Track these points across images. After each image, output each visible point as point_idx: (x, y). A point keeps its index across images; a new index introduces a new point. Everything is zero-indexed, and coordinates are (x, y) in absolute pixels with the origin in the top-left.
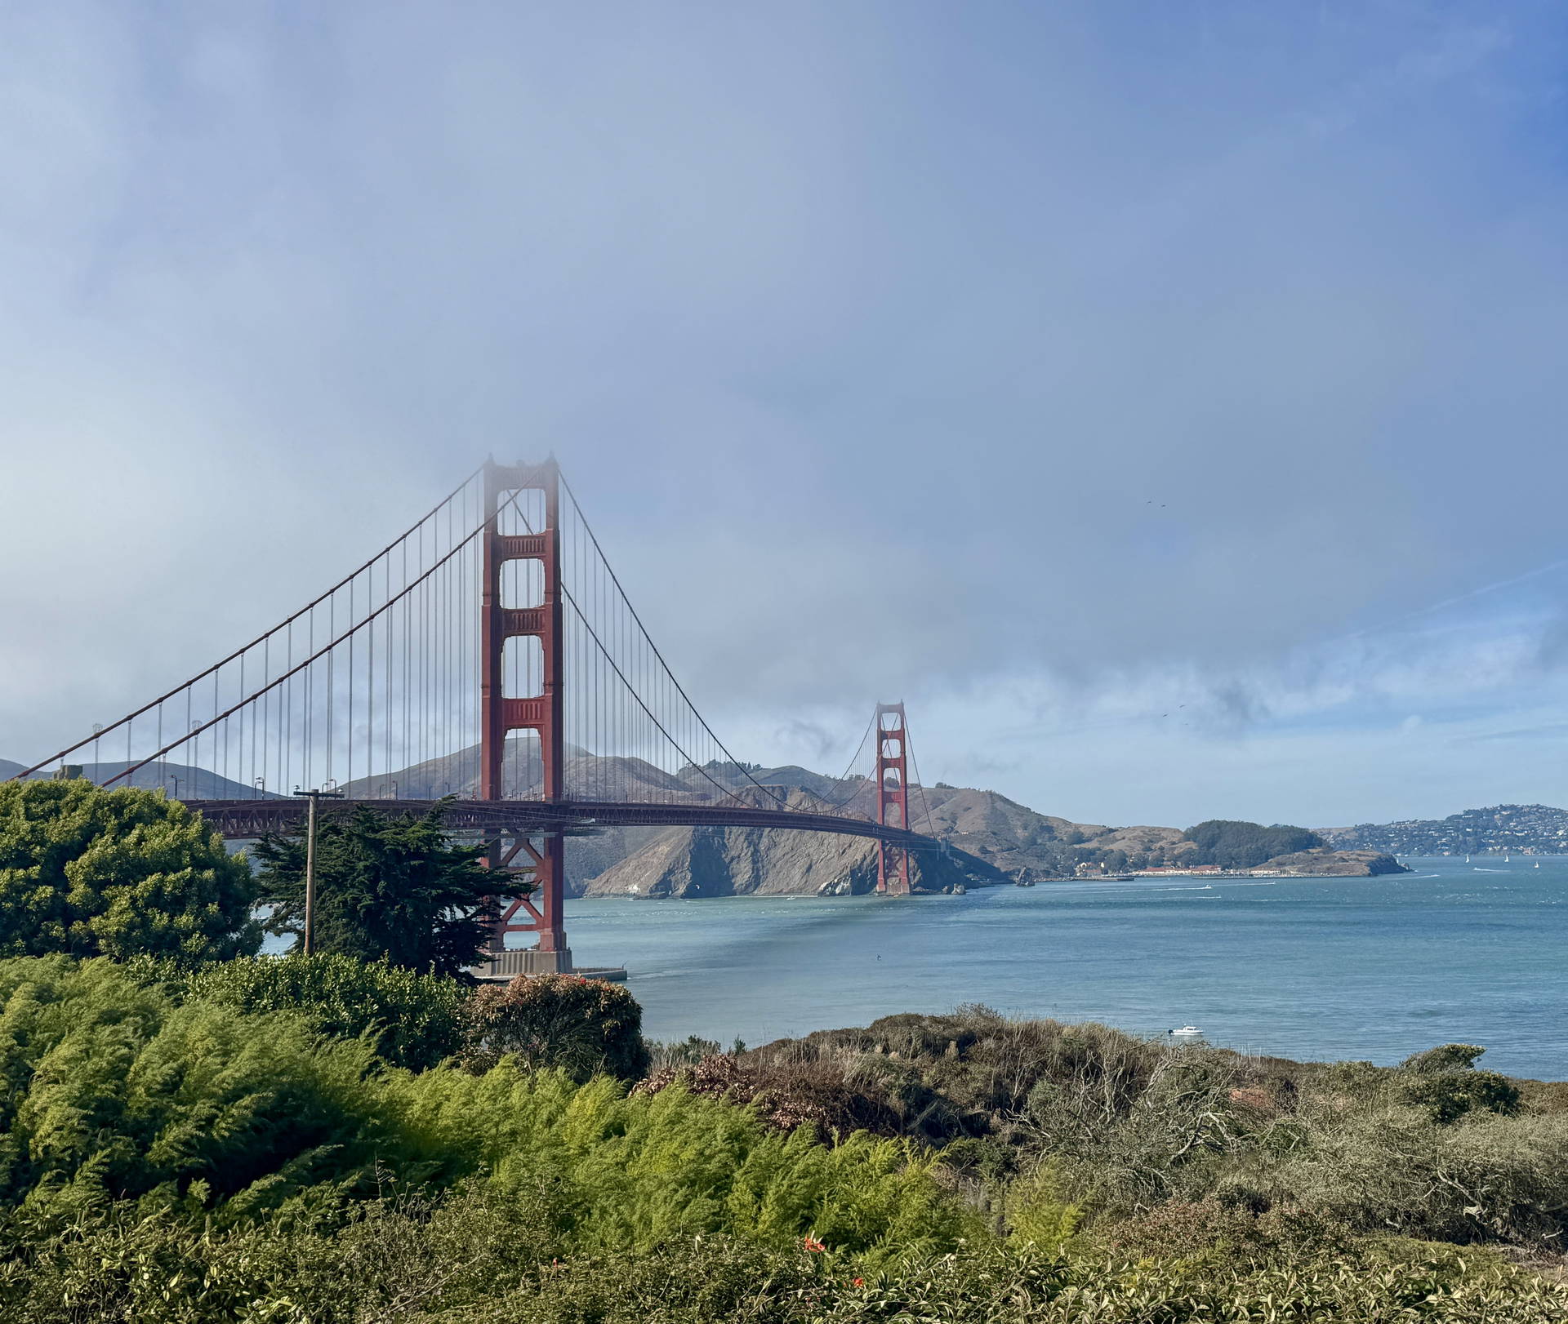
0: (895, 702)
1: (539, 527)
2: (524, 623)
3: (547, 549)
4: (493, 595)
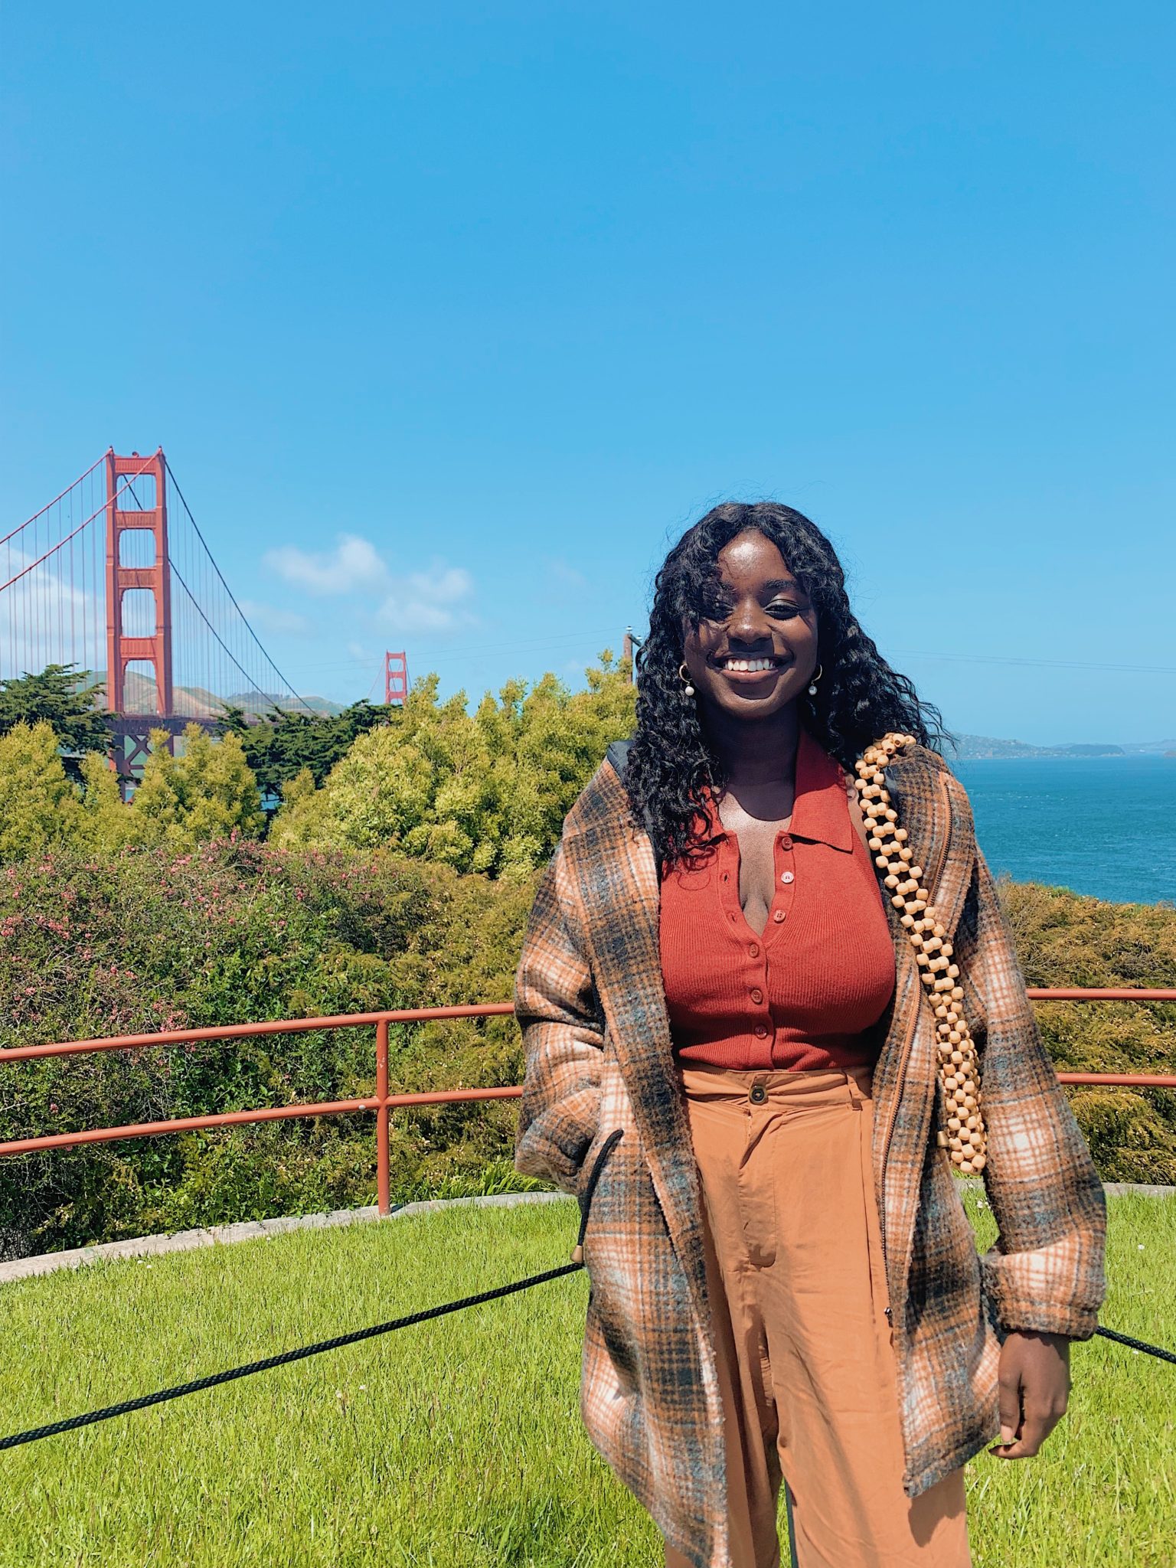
0: (400, 651)
2: (140, 579)
3: (158, 522)
4: (115, 557)
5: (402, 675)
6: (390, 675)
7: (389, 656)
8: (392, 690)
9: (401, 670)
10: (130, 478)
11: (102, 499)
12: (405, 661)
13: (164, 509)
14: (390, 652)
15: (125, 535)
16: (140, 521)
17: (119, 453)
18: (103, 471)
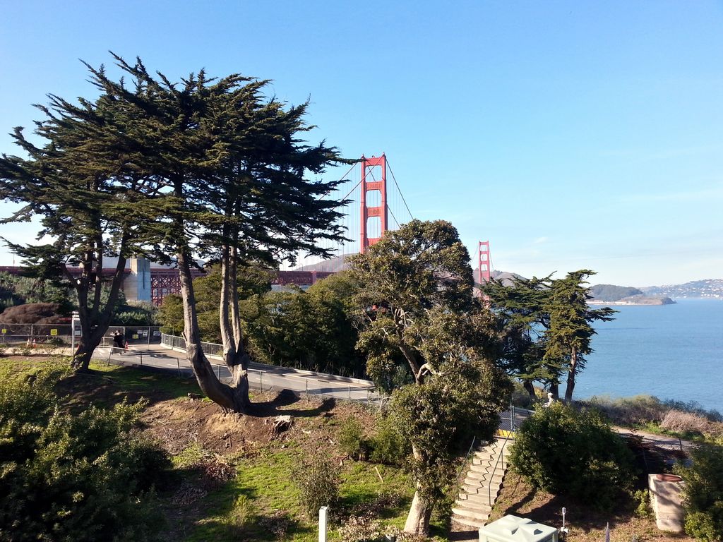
0: (486, 241)
2: (376, 212)
3: (383, 186)
4: (365, 203)
5: (487, 253)
6: (481, 253)
7: (481, 243)
8: (482, 260)
9: (487, 250)
10: (371, 167)
11: (360, 178)
12: (489, 245)
13: (385, 180)
14: (481, 241)
15: (368, 193)
16: (376, 186)
17: (367, 157)
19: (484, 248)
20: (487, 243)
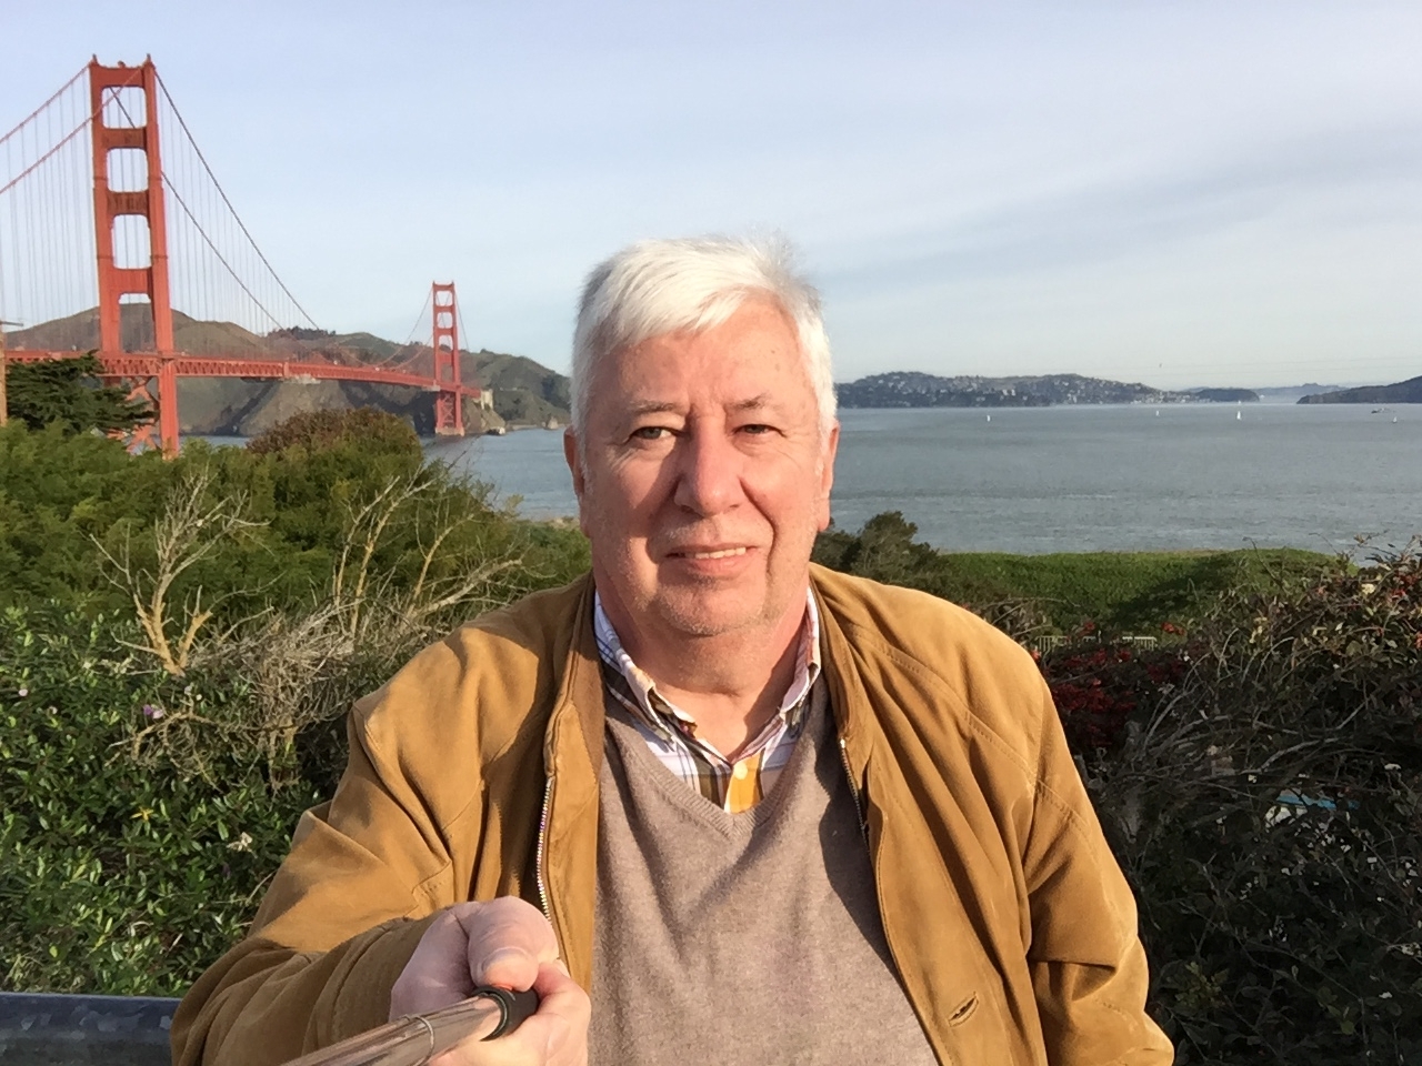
0: (450, 283)
1: (140, 121)
2: (131, 204)
4: (103, 178)
5: (452, 309)
6: (437, 309)
7: (436, 288)
8: (440, 325)
9: (450, 304)
10: (115, 89)
12: (453, 292)
13: (156, 126)
14: (439, 283)
15: (111, 155)
16: (131, 139)
17: (101, 62)
18: (84, 84)
19: (444, 298)
20: (450, 288)
